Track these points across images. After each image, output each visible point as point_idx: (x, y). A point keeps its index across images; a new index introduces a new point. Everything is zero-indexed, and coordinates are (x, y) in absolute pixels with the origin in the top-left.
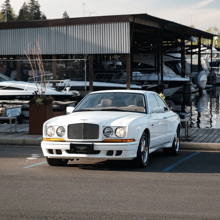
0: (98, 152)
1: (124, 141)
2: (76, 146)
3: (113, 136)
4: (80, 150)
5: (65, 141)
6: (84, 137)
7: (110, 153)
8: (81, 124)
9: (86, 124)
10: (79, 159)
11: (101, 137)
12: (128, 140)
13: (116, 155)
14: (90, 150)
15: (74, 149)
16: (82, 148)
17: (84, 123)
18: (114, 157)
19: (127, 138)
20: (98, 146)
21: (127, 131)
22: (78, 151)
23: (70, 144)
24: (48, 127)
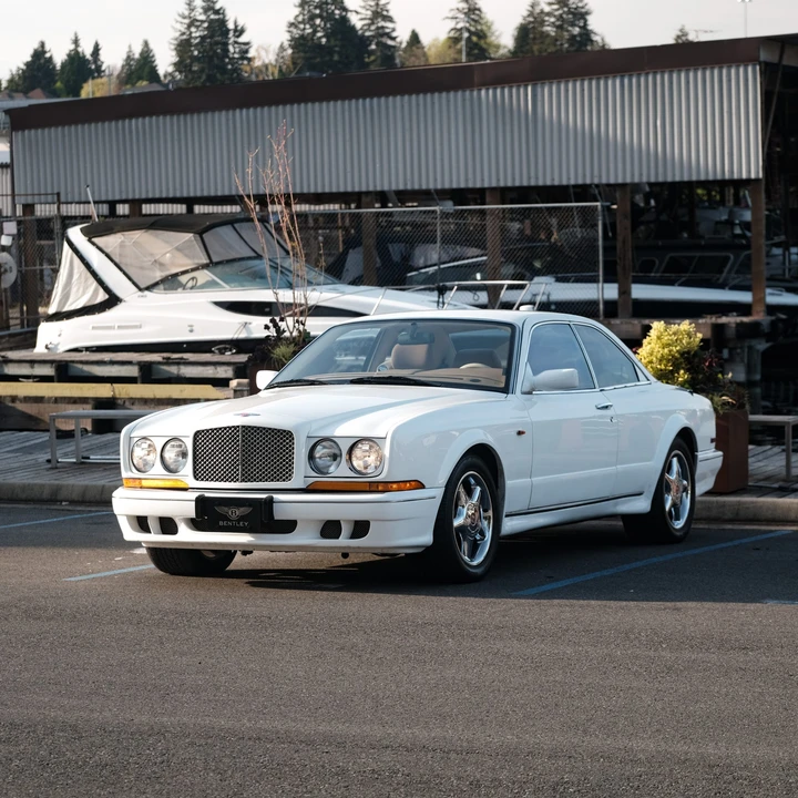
0: (288, 526)
1: (380, 488)
2: (217, 505)
3: (339, 471)
4: (230, 521)
5: (186, 489)
6: (243, 475)
7: (330, 529)
8: (235, 428)
9: (253, 428)
11: (301, 473)
12: (395, 486)
13: (353, 536)
14: (260, 517)
15: (208, 514)
16: (235, 513)
17: (243, 427)
18: (344, 542)
19: (387, 476)
20: (288, 504)
21: (387, 454)
22: (221, 523)
23: (194, 498)
24: (136, 439)
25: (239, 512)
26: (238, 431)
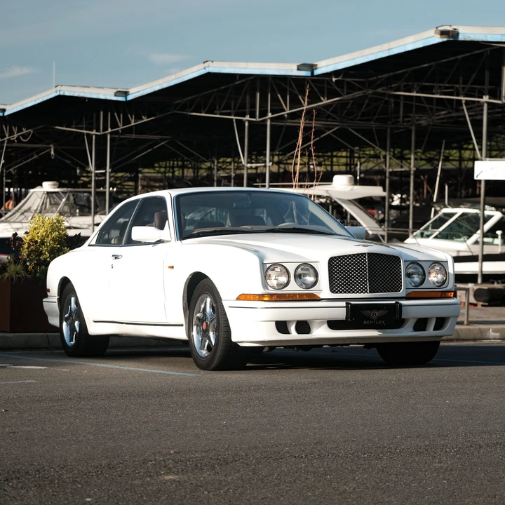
2: (363, 309)
4: (372, 320)
5: (319, 300)
6: (370, 288)
7: (420, 324)
8: (362, 254)
9: (374, 254)
15: (356, 316)
16: (376, 314)
22: (365, 322)
23: (345, 305)
24: (268, 265)
25: (377, 314)
26: (365, 257)
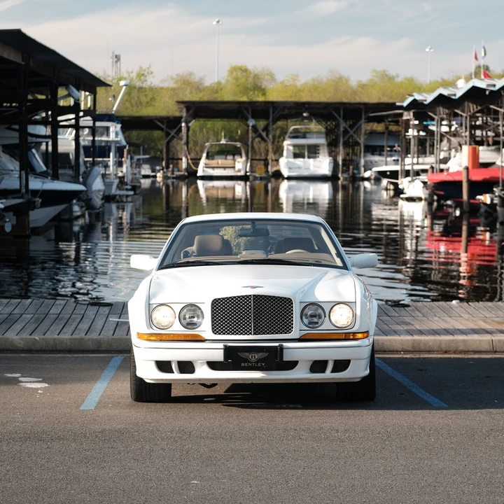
1: (351, 337)
2: (241, 352)
3: (325, 326)
4: (250, 362)
5: (203, 341)
6: (255, 330)
7: (318, 366)
8: (248, 296)
9: (261, 296)
10: (216, 384)
11: (298, 329)
12: (360, 335)
13: (333, 371)
16: (254, 357)
17: (254, 295)
18: (328, 375)
19: (357, 329)
20: (294, 350)
21: (358, 313)
22: (243, 365)
23: (222, 347)
24: (154, 306)
25: (257, 356)
26: (250, 299)
